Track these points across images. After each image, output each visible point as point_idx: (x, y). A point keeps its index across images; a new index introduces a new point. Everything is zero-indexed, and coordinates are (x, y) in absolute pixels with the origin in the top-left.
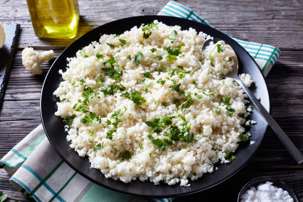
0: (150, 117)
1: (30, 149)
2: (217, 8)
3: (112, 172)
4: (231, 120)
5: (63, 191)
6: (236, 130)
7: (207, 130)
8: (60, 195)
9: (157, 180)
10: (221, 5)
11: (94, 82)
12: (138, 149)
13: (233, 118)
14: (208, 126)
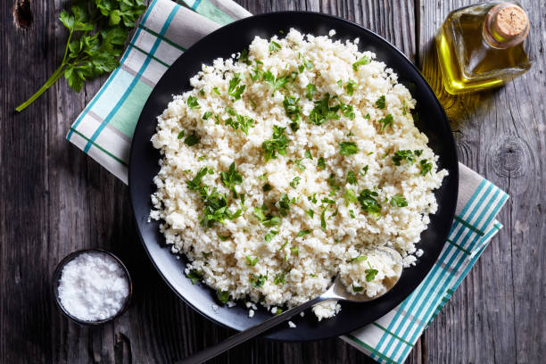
0: (245, 168)
1: (213, 11)
2: (520, 279)
3: (161, 123)
4: (245, 280)
5: (158, 63)
6: (231, 288)
7: (226, 246)
8: (153, 60)
9: (157, 181)
10: (529, 288)
11: (304, 86)
12: (199, 155)
13: (247, 284)
14: (230, 248)
